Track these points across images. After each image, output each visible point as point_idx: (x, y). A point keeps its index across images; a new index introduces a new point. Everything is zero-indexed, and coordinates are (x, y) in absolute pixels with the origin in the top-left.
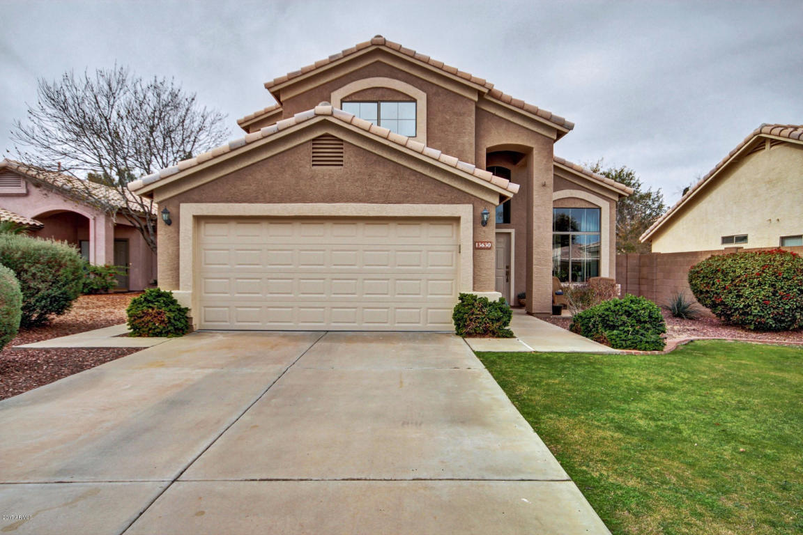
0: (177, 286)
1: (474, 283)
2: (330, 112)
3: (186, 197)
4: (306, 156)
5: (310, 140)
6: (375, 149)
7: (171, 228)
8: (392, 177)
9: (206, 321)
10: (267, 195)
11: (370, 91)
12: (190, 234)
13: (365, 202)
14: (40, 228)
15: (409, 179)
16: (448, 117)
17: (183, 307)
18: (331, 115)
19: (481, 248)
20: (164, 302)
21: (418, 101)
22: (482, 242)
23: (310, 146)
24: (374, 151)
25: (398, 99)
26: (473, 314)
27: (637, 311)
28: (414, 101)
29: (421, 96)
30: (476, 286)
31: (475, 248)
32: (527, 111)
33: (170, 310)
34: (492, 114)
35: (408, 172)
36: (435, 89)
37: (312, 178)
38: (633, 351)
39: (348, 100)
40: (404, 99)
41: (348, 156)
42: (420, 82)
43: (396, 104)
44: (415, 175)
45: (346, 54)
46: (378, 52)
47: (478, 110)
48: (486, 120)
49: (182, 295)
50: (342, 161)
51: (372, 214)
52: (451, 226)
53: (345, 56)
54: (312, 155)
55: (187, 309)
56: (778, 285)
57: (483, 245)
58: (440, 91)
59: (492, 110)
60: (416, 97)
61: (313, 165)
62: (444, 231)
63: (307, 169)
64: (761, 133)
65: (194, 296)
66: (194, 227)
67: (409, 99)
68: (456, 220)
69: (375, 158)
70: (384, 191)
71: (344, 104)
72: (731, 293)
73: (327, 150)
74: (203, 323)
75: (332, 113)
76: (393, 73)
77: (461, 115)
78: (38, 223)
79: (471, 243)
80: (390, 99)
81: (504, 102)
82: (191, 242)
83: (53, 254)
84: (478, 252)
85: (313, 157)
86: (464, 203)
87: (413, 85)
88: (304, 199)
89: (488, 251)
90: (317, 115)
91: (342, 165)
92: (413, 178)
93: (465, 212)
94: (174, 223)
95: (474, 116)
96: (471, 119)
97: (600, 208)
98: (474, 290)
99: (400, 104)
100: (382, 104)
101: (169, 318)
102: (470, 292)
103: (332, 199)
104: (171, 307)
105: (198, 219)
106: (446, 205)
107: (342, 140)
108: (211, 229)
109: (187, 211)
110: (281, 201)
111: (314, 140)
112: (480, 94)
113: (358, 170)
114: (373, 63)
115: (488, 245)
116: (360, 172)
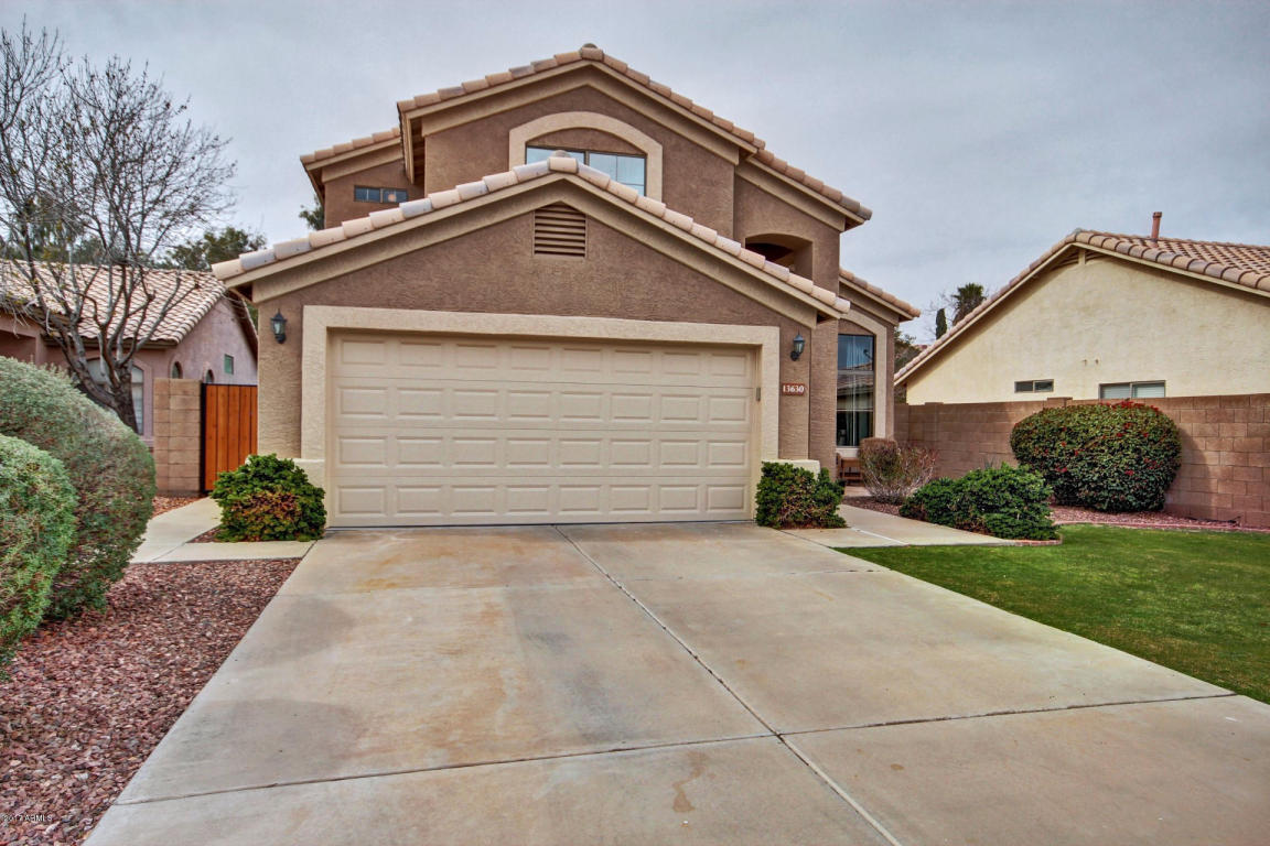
0: (298, 451)
1: (780, 446)
2: (573, 169)
3: (316, 295)
4: (526, 234)
5: (531, 212)
6: (638, 234)
7: (284, 349)
8: (662, 279)
9: (342, 512)
10: (459, 297)
11: (574, 134)
12: (322, 359)
13: (619, 316)
15: (686, 283)
16: (694, 186)
18: (576, 174)
19: (791, 394)
20: (293, 479)
21: (649, 157)
22: (791, 385)
23: (532, 221)
24: (635, 236)
25: (621, 150)
27: (1024, 485)
28: (644, 155)
29: (655, 150)
30: (782, 450)
31: (782, 394)
32: (808, 186)
33: (303, 494)
34: (755, 185)
35: (685, 272)
36: (674, 140)
37: (535, 273)
39: (537, 144)
40: (628, 151)
41: (593, 240)
42: (652, 126)
43: (612, 158)
44: (697, 278)
45: (539, 70)
46: (590, 71)
47: (737, 175)
49: (310, 463)
50: (583, 248)
51: (631, 336)
52: (743, 359)
53: (538, 73)
54: (534, 235)
55: (319, 490)
56: (1144, 449)
57: (792, 389)
58: (683, 143)
59: (756, 181)
60: (645, 150)
61: (536, 252)
62: (733, 367)
63: (528, 258)
64: (1075, 241)
65: (326, 468)
66: (330, 347)
67: (635, 152)
68: (754, 350)
69: (636, 246)
70: (648, 300)
71: (530, 149)
72: (1081, 460)
73: (559, 228)
74: (339, 515)
75: (578, 169)
76: (610, 108)
77: (714, 184)
79: (777, 386)
80: (605, 148)
81: (776, 170)
82: (322, 373)
84: (787, 400)
85: (537, 238)
86: (766, 324)
87: (643, 131)
88: (522, 309)
89: (799, 398)
90: (553, 172)
91: (583, 255)
92: (694, 282)
93: (768, 337)
94: (291, 338)
95: (732, 189)
96: (729, 192)
97: (874, 337)
98: (779, 458)
99: (620, 158)
100: (592, 156)
102: (775, 461)
103: (567, 311)
104: (302, 486)
105: (334, 333)
106: (742, 327)
107: (583, 215)
108: (358, 354)
109: (317, 319)
110: (482, 308)
111: (537, 211)
112: (743, 154)
113: (609, 265)
114: (578, 88)
115: (800, 389)
116: (611, 268)
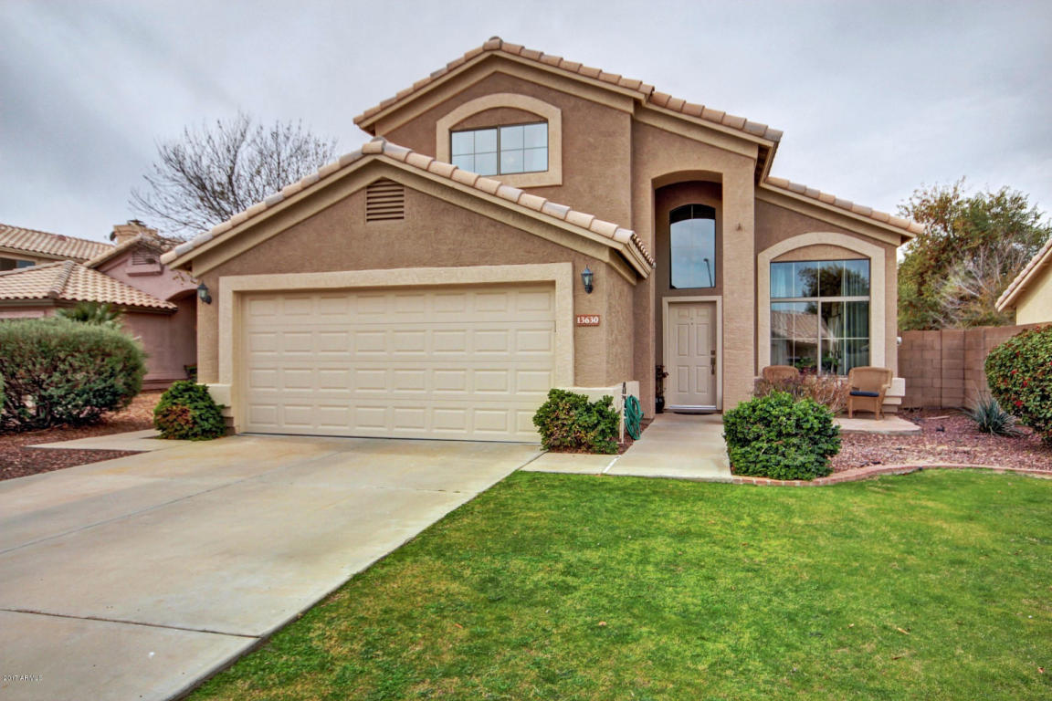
0: (216, 379)
1: (576, 375)
2: (379, 149)
3: (224, 269)
4: (359, 209)
5: (363, 188)
6: (442, 194)
7: (211, 307)
8: (465, 231)
9: (252, 422)
10: (314, 262)
11: (486, 114)
12: (230, 314)
13: (430, 265)
14: (173, 312)
15: (486, 231)
16: (592, 140)
17: (218, 403)
18: (382, 153)
19: (585, 325)
20: (190, 396)
21: (550, 121)
22: (585, 316)
23: (364, 195)
24: (439, 196)
25: (526, 119)
26: (558, 418)
28: (545, 121)
29: (554, 114)
30: (578, 378)
31: (577, 325)
32: (708, 119)
33: (196, 408)
34: (659, 128)
35: (485, 222)
36: (573, 101)
37: (367, 236)
38: (754, 479)
39: (460, 127)
40: (532, 120)
41: (410, 204)
42: (553, 94)
43: (520, 128)
44: (495, 226)
45: (451, 68)
46: (493, 59)
47: (634, 121)
48: (650, 138)
49: (220, 390)
50: (402, 212)
51: (438, 281)
52: (547, 295)
53: (450, 71)
54: (366, 207)
55: (223, 407)
57: (586, 321)
58: (580, 103)
59: (659, 124)
60: (545, 116)
61: (368, 220)
63: (361, 226)
65: (236, 391)
66: (235, 307)
67: (538, 120)
68: (551, 284)
69: (443, 205)
70: (453, 250)
71: (454, 135)
73: (384, 198)
74: (250, 425)
76: (516, 86)
77: (611, 134)
78: (172, 306)
79: (570, 317)
80: (514, 121)
81: (672, 110)
82: (231, 325)
83: (97, 342)
84: (581, 331)
85: (368, 209)
86: (560, 261)
87: (544, 100)
88: (358, 266)
89: (595, 329)
90: (365, 155)
91: (402, 218)
92: (492, 229)
93: (561, 272)
94: (214, 302)
95: (629, 134)
97: (870, 259)
98: (575, 385)
99: (527, 127)
100: (504, 130)
101: (194, 418)
102: (568, 388)
103: (390, 263)
104: (201, 404)
105: (241, 295)
106: (536, 265)
107: (401, 185)
108: (257, 309)
109: (227, 286)
110: (330, 268)
111: (369, 187)
112: (637, 103)
113: (422, 223)
114: (489, 76)
115: (595, 320)
116: (424, 226)
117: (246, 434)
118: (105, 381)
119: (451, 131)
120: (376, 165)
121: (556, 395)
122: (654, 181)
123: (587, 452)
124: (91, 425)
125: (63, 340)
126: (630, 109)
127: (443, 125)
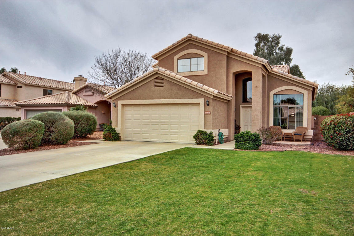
0: (117, 126)
1: (205, 126)
2: (158, 70)
3: (119, 99)
4: (153, 83)
6: (173, 81)
7: (116, 108)
8: (178, 90)
10: (141, 97)
11: (187, 55)
12: (121, 110)
13: (170, 99)
16: (216, 62)
17: (117, 133)
19: (207, 114)
20: (111, 131)
21: (205, 57)
22: (207, 112)
23: (154, 81)
25: (198, 56)
26: (199, 137)
28: (203, 57)
29: (206, 55)
30: (206, 127)
31: (205, 114)
33: (113, 133)
36: (211, 52)
37: (154, 91)
39: (180, 58)
40: (200, 56)
41: (165, 83)
42: (206, 49)
43: (196, 59)
45: (178, 42)
46: (189, 40)
47: (228, 57)
48: (232, 62)
49: (118, 129)
51: (172, 103)
53: (178, 43)
55: (119, 133)
57: (207, 113)
58: (213, 52)
59: (235, 58)
61: (155, 87)
62: (195, 108)
63: (153, 88)
65: (121, 130)
66: (122, 108)
68: (199, 104)
69: (173, 83)
70: (176, 95)
71: (179, 60)
73: (159, 81)
74: (125, 138)
76: (196, 47)
77: (221, 61)
78: (96, 105)
79: (203, 112)
80: (195, 57)
81: (238, 54)
82: (121, 112)
83: (88, 117)
84: (206, 115)
85: (155, 84)
86: (201, 98)
87: (203, 51)
88: (152, 99)
89: (210, 115)
90: (154, 71)
91: (163, 86)
93: (201, 101)
95: (226, 61)
97: (303, 94)
98: (205, 129)
99: (198, 58)
100: (192, 59)
101: (112, 136)
102: (203, 130)
103: (160, 98)
104: (114, 132)
105: (123, 105)
106: (195, 99)
107: (163, 78)
108: (127, 109)
109: (120, 103)
110: (145, 99)
111: (155, 79)
112: (228, 53)
113: (168, 88)
114: (188, 44)
115: (209, 113)
116: (168, 89)
117: (124, 141)
118: (89, 127)
119: (178, 59)
120: (157, 73)
121: (199, 131)
122: (234, 73)
123: (205, 145)
124: (85, 138)
125: (81, 116)
126: (226, 54)
127: (176, 58)
